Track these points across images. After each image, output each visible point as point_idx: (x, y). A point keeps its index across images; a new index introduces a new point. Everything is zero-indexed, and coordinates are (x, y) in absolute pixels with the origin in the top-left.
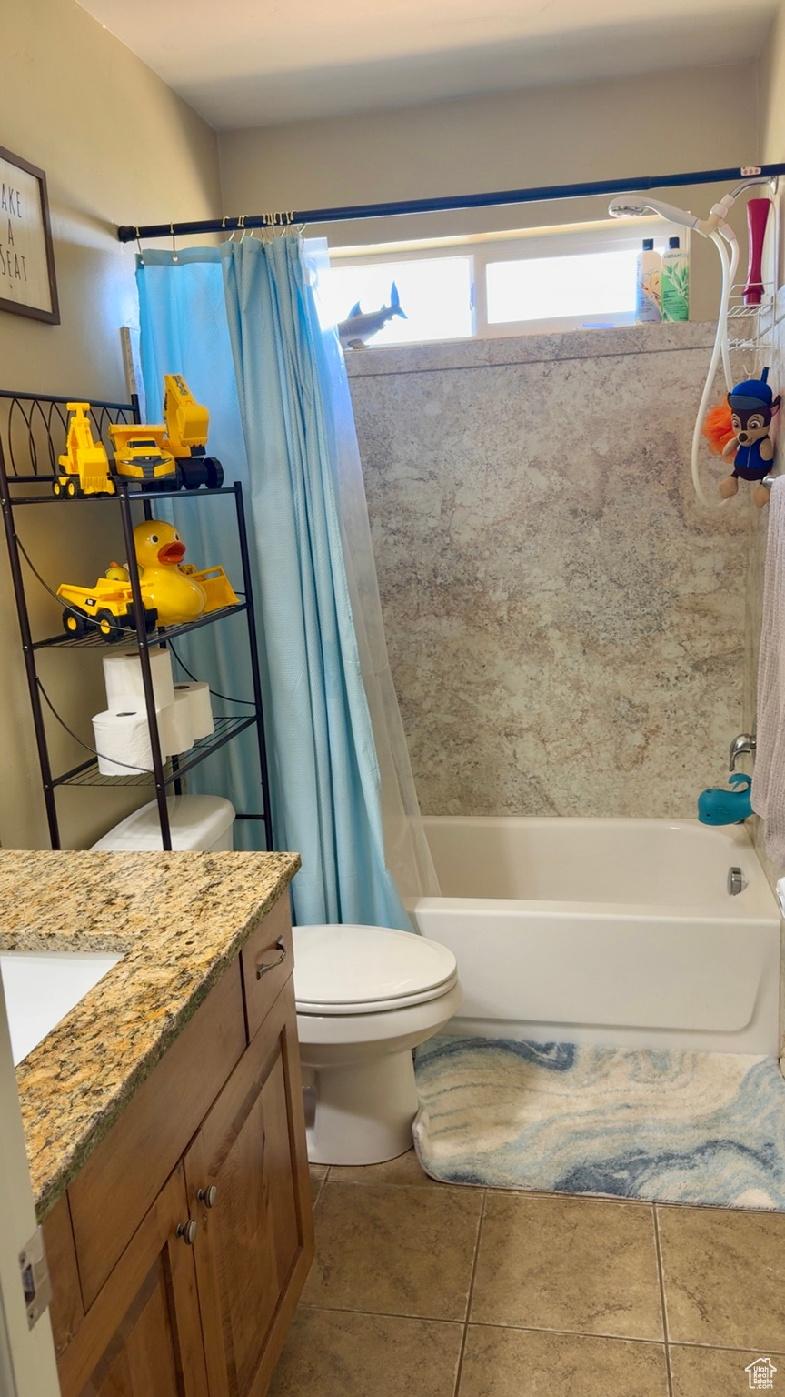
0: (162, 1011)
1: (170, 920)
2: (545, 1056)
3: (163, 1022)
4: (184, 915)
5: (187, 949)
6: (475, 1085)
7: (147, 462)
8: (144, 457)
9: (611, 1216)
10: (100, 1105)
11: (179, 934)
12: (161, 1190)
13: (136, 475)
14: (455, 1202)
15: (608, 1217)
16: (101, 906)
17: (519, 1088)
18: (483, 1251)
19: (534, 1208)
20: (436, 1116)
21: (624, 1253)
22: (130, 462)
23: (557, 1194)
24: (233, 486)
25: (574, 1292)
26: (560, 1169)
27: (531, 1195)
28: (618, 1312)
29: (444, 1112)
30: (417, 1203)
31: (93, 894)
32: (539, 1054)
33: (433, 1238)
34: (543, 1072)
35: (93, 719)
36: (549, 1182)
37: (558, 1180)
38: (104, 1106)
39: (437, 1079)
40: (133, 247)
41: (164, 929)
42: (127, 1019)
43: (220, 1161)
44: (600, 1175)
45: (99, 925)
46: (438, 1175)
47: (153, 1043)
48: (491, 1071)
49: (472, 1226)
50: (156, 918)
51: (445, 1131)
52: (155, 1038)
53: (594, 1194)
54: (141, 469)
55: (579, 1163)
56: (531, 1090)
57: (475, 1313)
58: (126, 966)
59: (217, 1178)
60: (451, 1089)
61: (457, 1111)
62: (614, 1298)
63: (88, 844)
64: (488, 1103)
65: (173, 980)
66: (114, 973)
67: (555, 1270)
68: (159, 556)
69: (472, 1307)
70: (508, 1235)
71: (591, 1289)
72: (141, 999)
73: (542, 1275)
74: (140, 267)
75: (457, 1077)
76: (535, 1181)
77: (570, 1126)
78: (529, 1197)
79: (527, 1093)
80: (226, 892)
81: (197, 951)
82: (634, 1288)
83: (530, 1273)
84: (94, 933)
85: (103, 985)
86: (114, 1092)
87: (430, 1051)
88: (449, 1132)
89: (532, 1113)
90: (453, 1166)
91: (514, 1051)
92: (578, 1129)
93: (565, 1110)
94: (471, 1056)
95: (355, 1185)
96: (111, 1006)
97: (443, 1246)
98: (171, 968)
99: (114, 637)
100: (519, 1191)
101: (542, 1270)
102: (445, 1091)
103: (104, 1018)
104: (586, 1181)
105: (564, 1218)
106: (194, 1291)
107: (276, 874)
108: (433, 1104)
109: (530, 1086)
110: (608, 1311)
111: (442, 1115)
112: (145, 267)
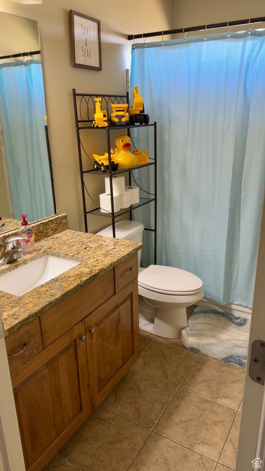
0: (80, 279)
1: (97, 256)
2: (236, 320)
3: (79, 282)
4: (101, 255)
5: (96, 265)
6: (209, 324)
7: (120, 117)
8: (119, 115)
9: (236, 372)
10: (52, 299)
11: (97, 260)
12: (75, 325)
13: (116, 121)
14: (189, 355)
15: (235, 372)
16: (83, 249)
17: (223, 328)
18: (192, 371)
19: (213, 363)
20: (193, 330)
21: (236, 383)
22: (115, 117)
23: (222, 361)
24: (154, 123)
25: (215, 389)
26: (225, 354)
27: (214, 359)
28: (226, 399)
29: (196, 329)
30: (178, 352)
31: (83, 246)
32: (234, 319)
33: (179, 363)
34: (233, 325)
35: (100, 196)
36: (220, 357)
37: (223, 357)
38: (53, 299)
39: (197, 319)
40: (132, 42)
41: (94, 258)
42: (71, 279)
43: (100, 322)
44: (238, 359)
45: (79, 254)
46: (187, 346)
47: (74, 287)
48: (216, 321)
49: (192, 363)
50: (94, 255)
51: (194, 335)
52: (75, 286)
53: (234, 364)
54: (117, 119)
55: (233, 354)
56: (226, 329)
57: (183, 386)
58: (79, 266)
59: (98, 327)
60: (201, 323)
61: (200, 330)
62: (227, 394)
63: (95, 232)
64: (211, 330)
65: (88, 272)
66: (75, 267)
67: (212, 382)
68: (123, 147)
69: (182, 385)
70: (201, 369)
71: (221, 390)
72: (77, 275)
73: (207, 382)
74: (133, 49)
75: (204, 320)
76: (216, 356)
77: (235, 343)
78: (213, 360)
79: (225, 330)
80: (116, 251)
81: (98, 266)
82: (234, 394)
83: (204, 380)
84: (77, 256)
85: (71, 270)
86: (57, 297)
87: (199, 311)
88: (195, 335)
89: (224, 336)
90: (193, 345)
91: (226, 317)
92: (237, 344)
93: (235, 338)
94: (212, 316)
95: (162, 343)
96: (69, 275)
97: (181, 366)
98: (89, 269)
99: (104, 172)
100: (211, 357)
101: (208, 381)
102: (199, 323)
103: (66, 278)
104: (232, 360)
105: (221, 368)
106: (85, 354)
107: (133, 248)
108: (193, 326)
109: (227, 328)
110: (223, 397)
111: (195, 330)
112: (135, 49)
